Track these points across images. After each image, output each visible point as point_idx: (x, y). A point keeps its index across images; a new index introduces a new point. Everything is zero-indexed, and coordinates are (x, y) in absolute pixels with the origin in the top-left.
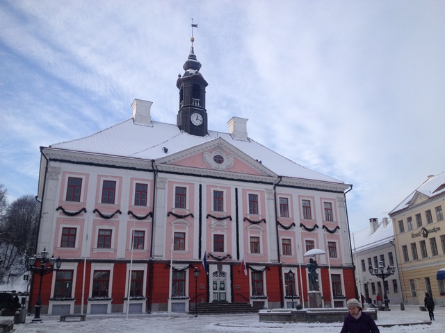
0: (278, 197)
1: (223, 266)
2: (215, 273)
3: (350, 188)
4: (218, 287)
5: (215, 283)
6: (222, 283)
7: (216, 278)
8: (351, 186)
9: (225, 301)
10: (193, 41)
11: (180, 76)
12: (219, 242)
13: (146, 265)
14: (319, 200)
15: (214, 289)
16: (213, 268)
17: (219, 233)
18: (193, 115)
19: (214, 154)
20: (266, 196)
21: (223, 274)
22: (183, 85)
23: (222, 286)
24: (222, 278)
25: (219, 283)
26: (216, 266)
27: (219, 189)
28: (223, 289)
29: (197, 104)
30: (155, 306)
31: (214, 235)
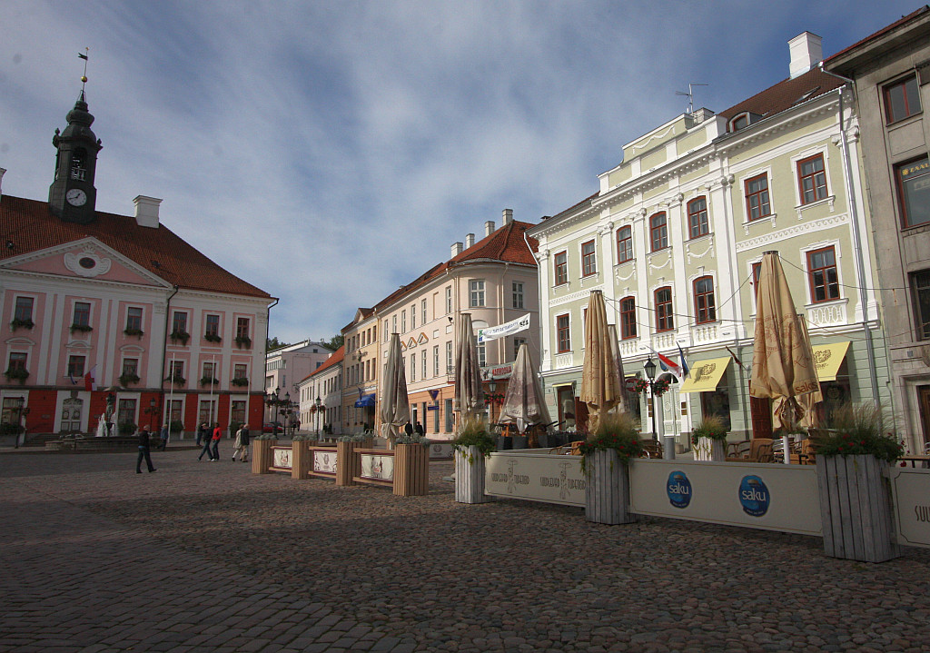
0: (173, 311)
1: (80, 392)
2: (66, 401)
3: (276, 301)
5: (66, 411)
6: (79, 411)
7: (67, 406)
8: (278, 299)
9: (78, 431)
10: (85, 80)
11: (58, 132)
12: (76, 364)
14: (232, 315)
15: (63, 418)
16: (63, 396)
17: (78, 354)
18: (71, 191)
19: (80, 257)
20: (154, 310)
21: (81, 401)
22: (61, 145)
23: (77, 414)
24: (77, 406)
25: (72, 411)
26: (70, 392)
27: (84, 301)
28: (78, 418)
29: (79, 175)
31: (71, 357)
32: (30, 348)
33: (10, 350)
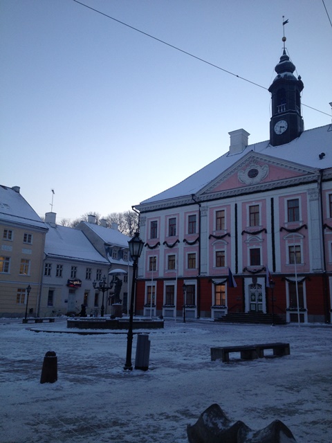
0: (326, 194)
1: (258, 279)
2: (251, 286)
4: (257, 298)
5: (253, 294)
6: (260, 295)
7: (253, 290)
9: (261, 312)
12: (255, 255)
13: (196, 280)
15: (251, 301)
16: (248, 281)
17: (254, 247)
19: (248, 170)
20: (308, 198)
21: (260, 286)
23: (260, 297)
24: (260, 290)
25: (257, 295)
26: (251, 279)
27: (254, 204)
28: (261, 300)
29: (283, 109)
30: (203, 313)
31: (251, 250)
32: (226, 247)
33: (215, 250)
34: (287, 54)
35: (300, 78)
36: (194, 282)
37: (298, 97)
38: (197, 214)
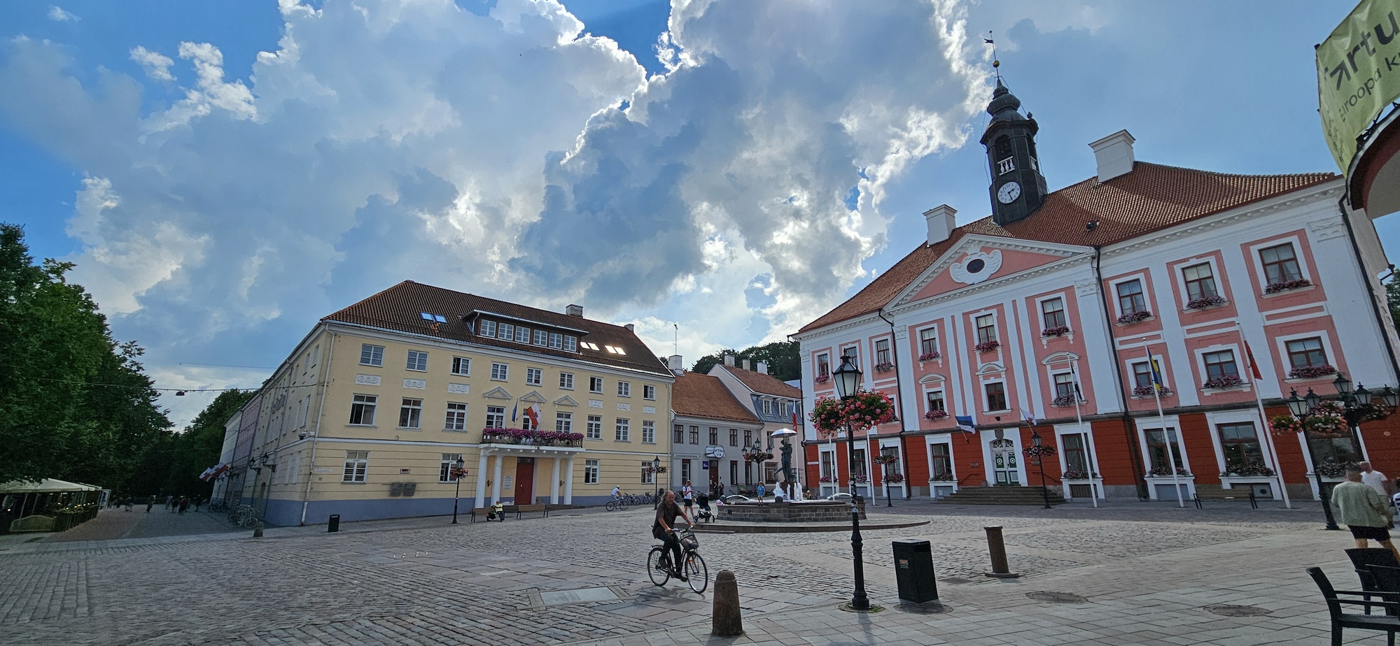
0: (1112, 284)
4: (1006, 462)
5: (999, 457)
9: (1017, 484)
13: (899, 439)
15: (995, 466)
16: (987, 437)
19: (966, 262)
23: (1010, 461)
25: (1005, 456)
26: (994, 431)
28: (1014, 465)
29: (1008, 166)
30: (916, 490)
31: (987, 385)
32: (943, 383)
33: (925, 391)
34: (1004, 84)
35: (1030, 115)
36: (896, 442)
37: (1032, 144)
38: (889, 337)
